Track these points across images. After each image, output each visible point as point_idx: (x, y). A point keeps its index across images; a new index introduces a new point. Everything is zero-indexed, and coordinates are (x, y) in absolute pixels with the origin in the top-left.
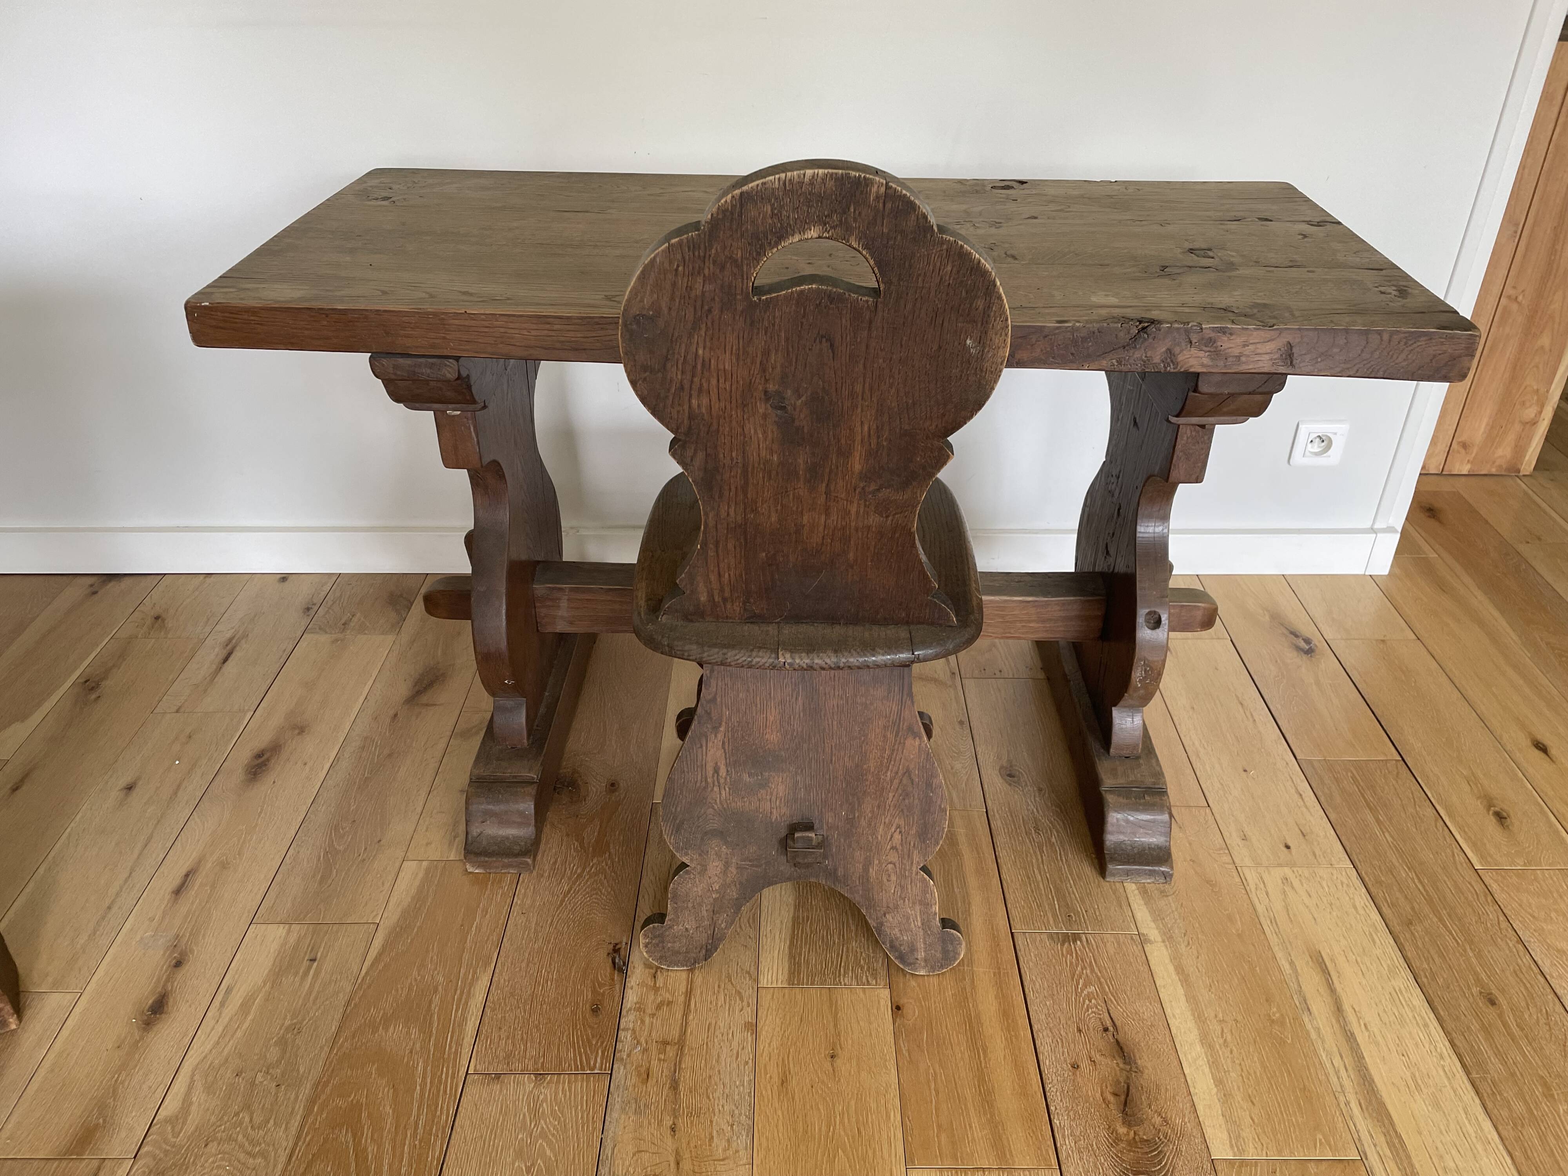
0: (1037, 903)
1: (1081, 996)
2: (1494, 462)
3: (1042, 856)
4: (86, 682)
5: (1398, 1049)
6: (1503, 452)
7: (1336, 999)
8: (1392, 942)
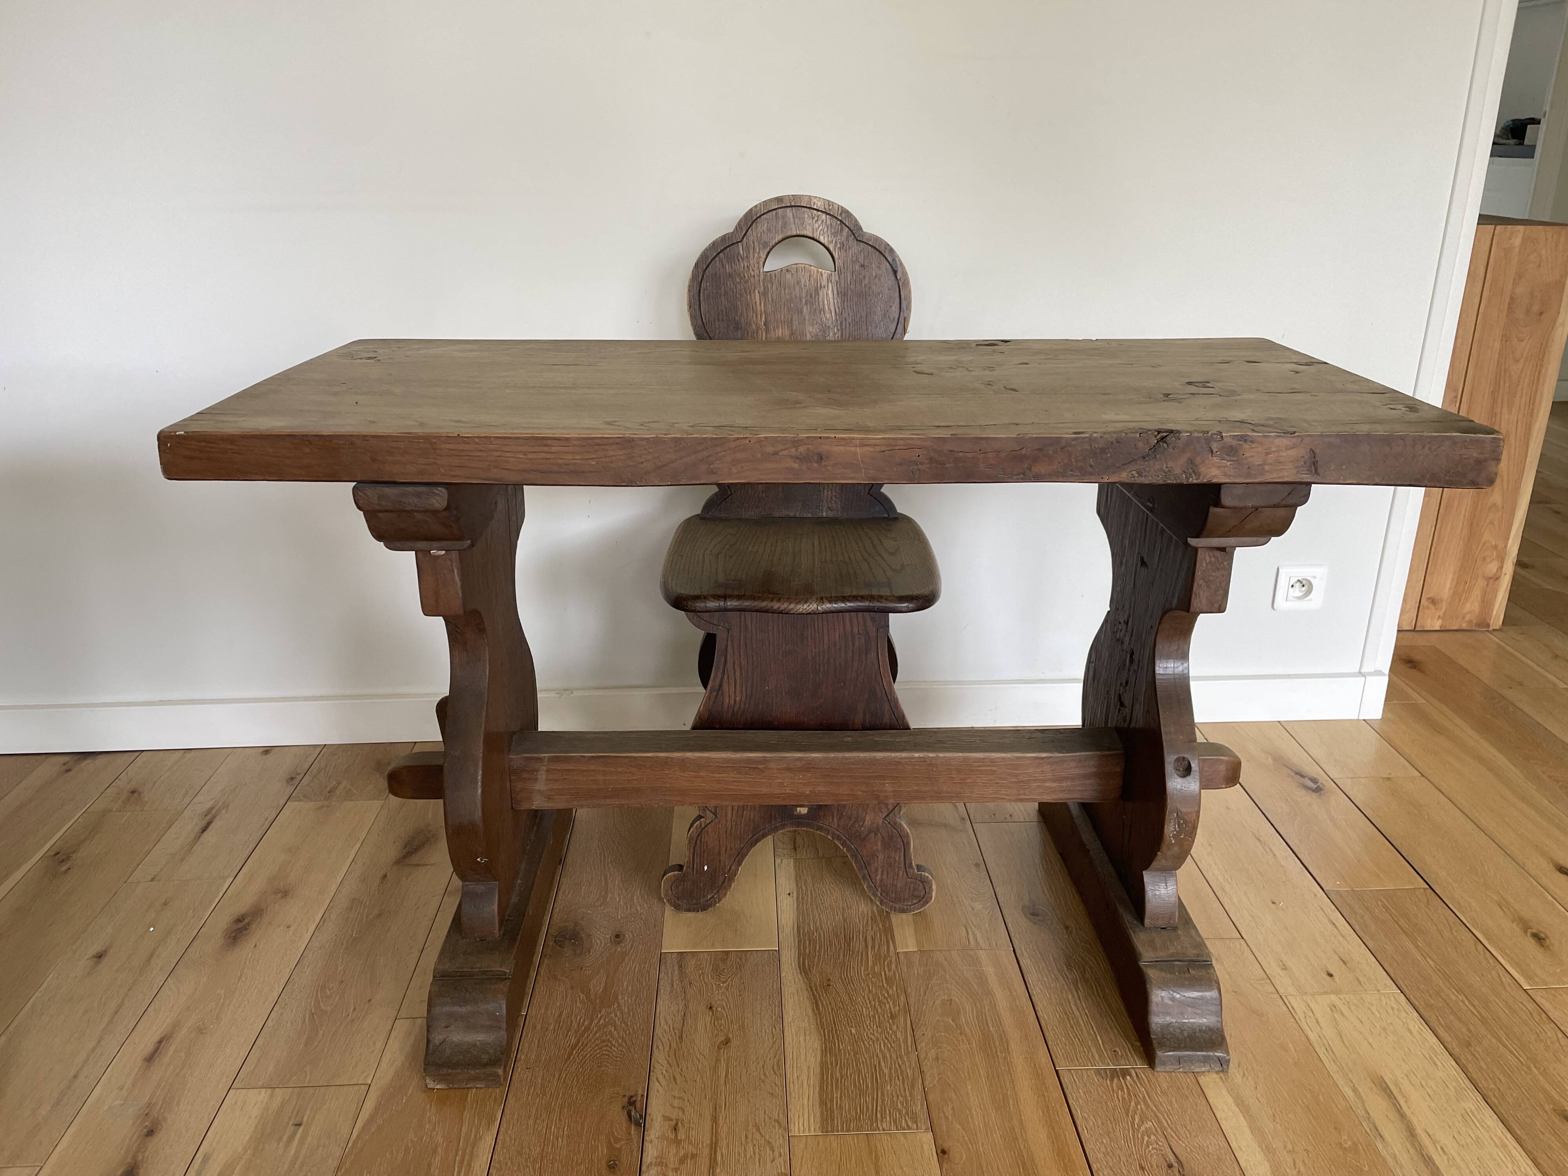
0: (1079, 1040)
1: (1139, 1131)
2: (1464, 618)
3: (1078, 993)
4: (58, 853)
5: (1481, 1170)
6: (1471, 607)
7: (1407, 1123)
8: (1454, 1063)
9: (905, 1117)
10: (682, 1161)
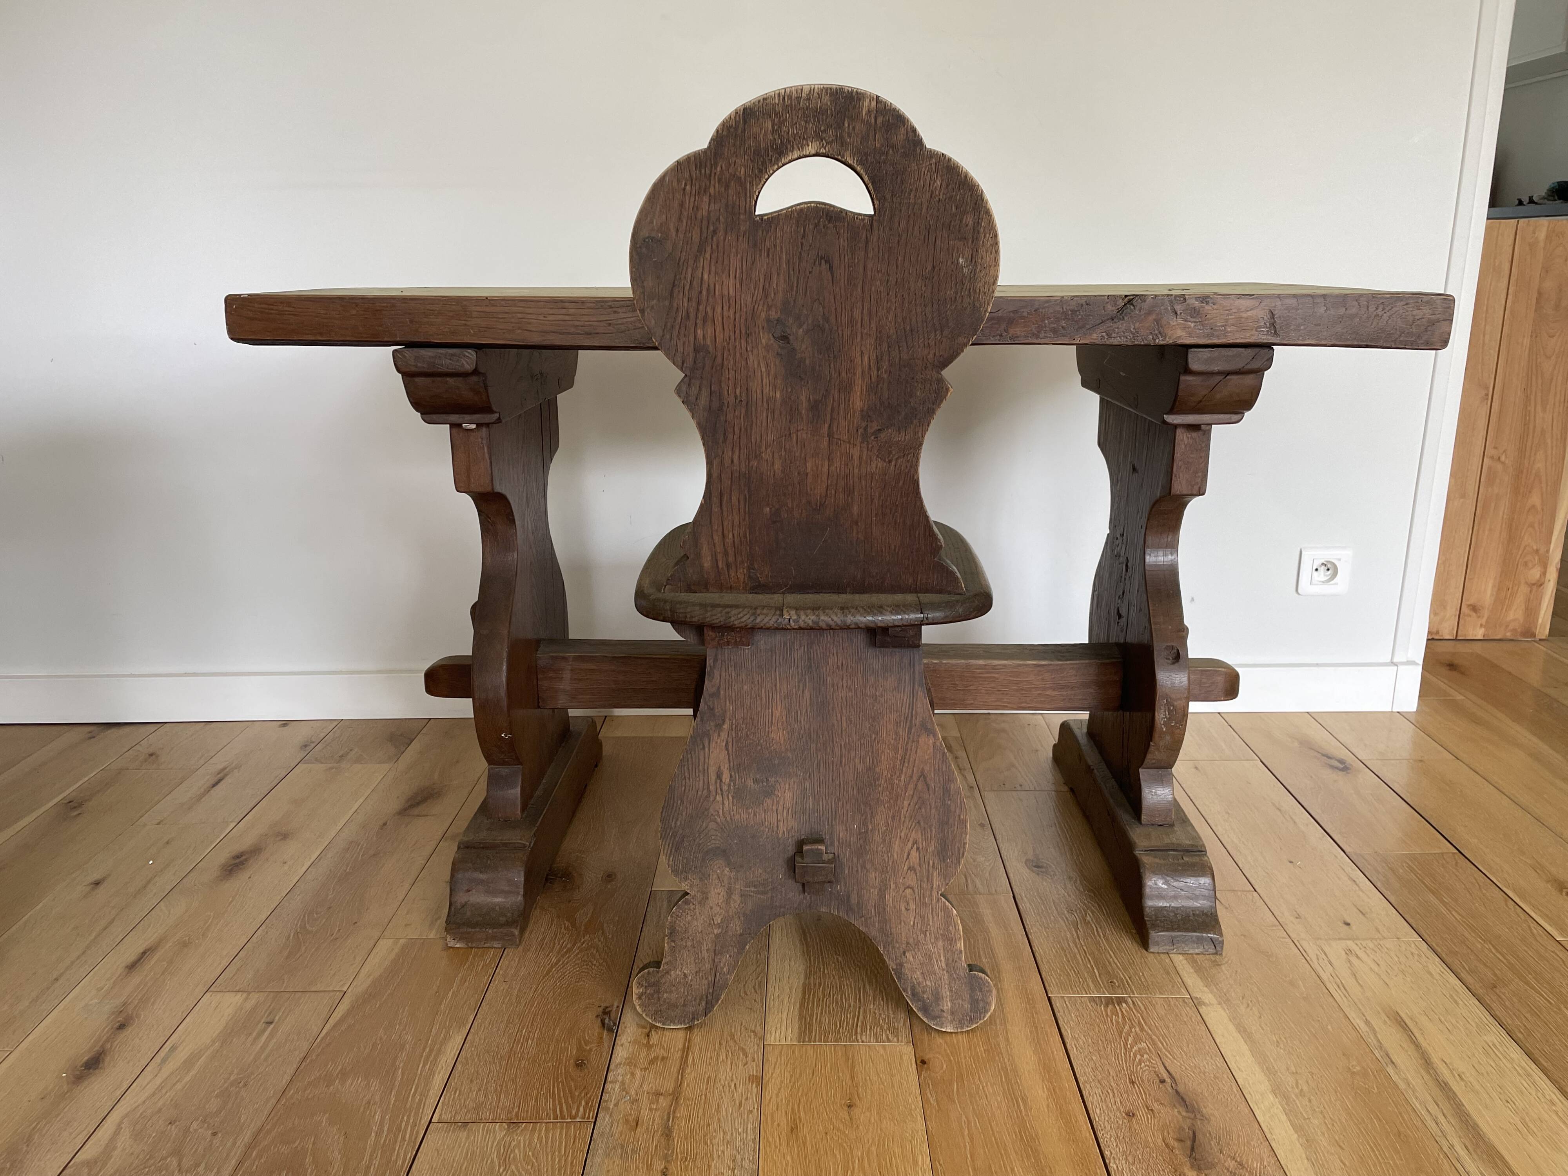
0: (1075, 972)
1: (1131, 1051)
2: (1507, 626)
3: (1077, 932)
4: (70, 802)
5: (1501, 1096)
6: (1515, 615)
7: (1422, 1053)
8: (1477, 1003)
9: (886, 1032)
10: (652, 1062)
